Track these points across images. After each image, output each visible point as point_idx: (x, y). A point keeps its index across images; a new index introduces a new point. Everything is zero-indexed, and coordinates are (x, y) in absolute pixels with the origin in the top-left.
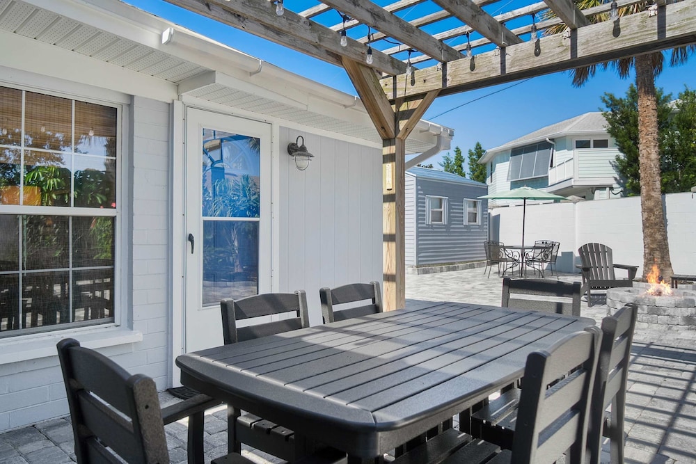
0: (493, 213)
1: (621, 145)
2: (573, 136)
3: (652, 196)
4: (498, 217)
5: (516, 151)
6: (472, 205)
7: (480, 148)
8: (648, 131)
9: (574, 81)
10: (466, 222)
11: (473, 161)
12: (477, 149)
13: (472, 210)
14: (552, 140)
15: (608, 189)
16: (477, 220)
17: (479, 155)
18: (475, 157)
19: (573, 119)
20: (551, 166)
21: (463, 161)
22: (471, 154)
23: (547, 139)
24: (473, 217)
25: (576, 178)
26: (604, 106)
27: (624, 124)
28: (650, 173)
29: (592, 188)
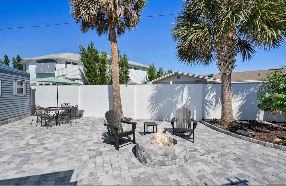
0: (33, 88)
1: (85, 65)
2: (64, 59)
3: (117, 85)
4: (34, 90)
5: (39, 61)
6: (20, 83)
7: (19, 57)
8: (116, 58)
9: (82, 30)
10: (15, 93)
11: (15, 63)
12: (17, 57)
13: (19, 86)
14: (56, 59)
15: (79, 80)
16: (23, 92)
17: (19, 61)
18: (16, 61)
19: (64, 53)
20: (56, 69)
21: (9, 62)
22: (14, 59)
23: (54, 59)
24: (21, 91)
25: (68, 75)
26: (79, 50)
27: (86, 58)
28: (117, 76)
29: (74, 79)
